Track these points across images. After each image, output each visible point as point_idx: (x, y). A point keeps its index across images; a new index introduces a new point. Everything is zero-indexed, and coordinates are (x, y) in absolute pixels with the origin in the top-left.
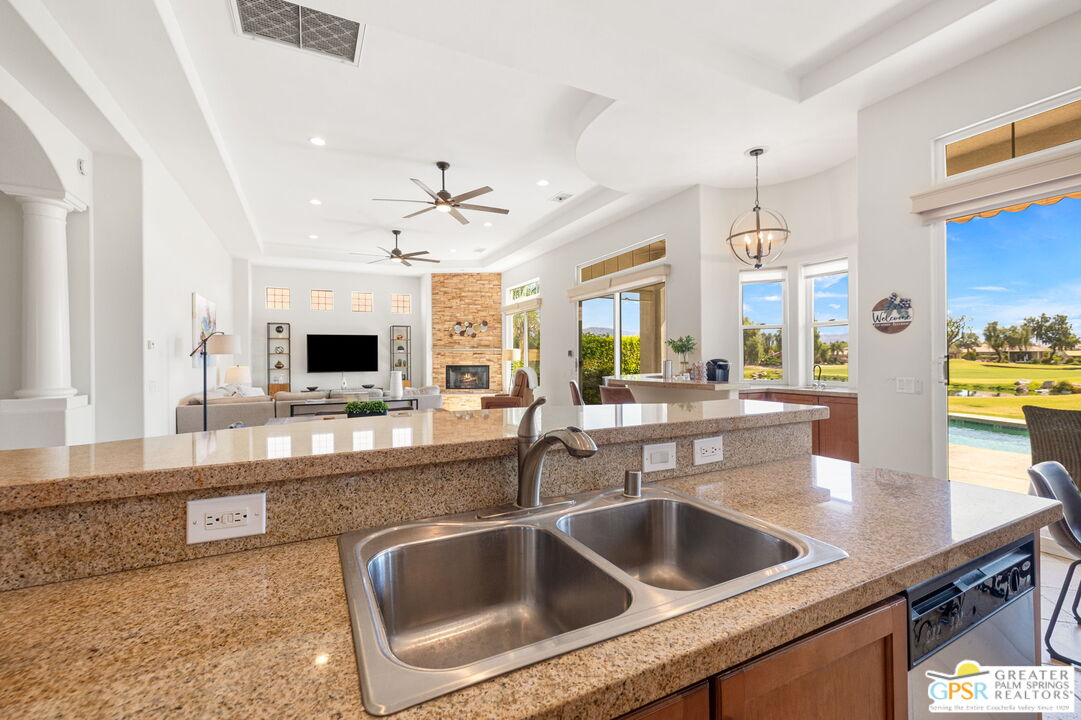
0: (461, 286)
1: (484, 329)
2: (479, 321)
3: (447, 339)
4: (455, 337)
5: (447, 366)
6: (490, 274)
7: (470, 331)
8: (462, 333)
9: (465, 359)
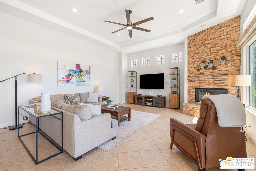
0: (205, 38)
1: (223, 62)
2: (219, 57)
3: (196, 72)
4: (201, 71)
5: (196, 88)
6: (228, 21)
7: (211, 65)
8: (205, 68)
9: (207, 84)
